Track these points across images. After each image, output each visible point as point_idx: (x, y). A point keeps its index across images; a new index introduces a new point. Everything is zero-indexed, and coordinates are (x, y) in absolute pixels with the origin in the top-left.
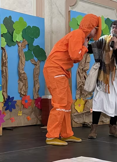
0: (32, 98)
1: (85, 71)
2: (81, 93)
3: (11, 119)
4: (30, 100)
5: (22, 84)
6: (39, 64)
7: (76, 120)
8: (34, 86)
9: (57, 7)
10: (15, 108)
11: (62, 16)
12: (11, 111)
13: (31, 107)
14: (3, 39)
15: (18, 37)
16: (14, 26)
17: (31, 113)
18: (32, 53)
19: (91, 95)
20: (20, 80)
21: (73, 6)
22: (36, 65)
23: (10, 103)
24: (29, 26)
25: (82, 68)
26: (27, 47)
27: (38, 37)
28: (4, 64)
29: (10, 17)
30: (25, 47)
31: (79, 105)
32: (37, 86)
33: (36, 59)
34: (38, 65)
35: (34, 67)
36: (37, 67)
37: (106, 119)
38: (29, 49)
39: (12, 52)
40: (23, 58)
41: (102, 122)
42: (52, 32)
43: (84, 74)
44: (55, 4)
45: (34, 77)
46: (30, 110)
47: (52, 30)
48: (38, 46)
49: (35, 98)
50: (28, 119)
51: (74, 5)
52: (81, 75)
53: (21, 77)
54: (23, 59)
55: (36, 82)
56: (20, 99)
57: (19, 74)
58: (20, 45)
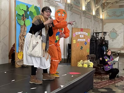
1: (24, 36)
2: (21, 48)
7: (18, 64)
25: (22, 34)
31: (20, 55)
43: (23, 37)
52: (22, 38)
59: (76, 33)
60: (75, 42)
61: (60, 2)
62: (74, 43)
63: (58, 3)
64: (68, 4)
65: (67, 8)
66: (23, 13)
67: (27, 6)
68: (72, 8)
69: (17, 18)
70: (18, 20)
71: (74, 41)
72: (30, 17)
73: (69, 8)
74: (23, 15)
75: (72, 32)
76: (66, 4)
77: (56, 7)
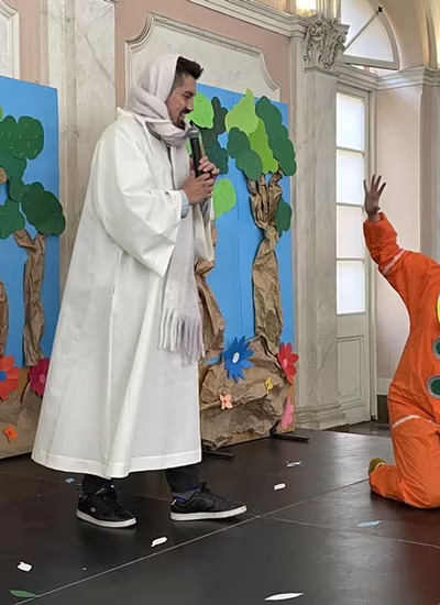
0: (18, 363)
1: (201, 275)
4: (13, 370)
6: (43, 245)
8: (28, 322)
9: (92, 48)
11: (108, 76)
13: (15, 393)
17: (19, 413)
18: (20, 210)
19: (219, 351)
21: (137, 40)
22: (34, 250)
24: (10, 117)
26: (3, 190)
27: (37, 154)
32: (37, 322)
33: (31, 229)
34: (39, 252)
35: (24, 257)
36: (36, 257)
37: (261, 423)
38: (9, 197)
41: (251, 431)
42: (76, 133)
44: (83, 38)
45: (28, 293)
46: (16, 404)
47: (76, 127)
48: (37, 185)
49: (30, 364)
50: (8, 435)
51: (138, 38)
55: (33, 309)
61: (393, 66)
63: (380, 72)
67: (215, 102)
72: (231, 162)
76: (428, 73)
77: (371, 94)
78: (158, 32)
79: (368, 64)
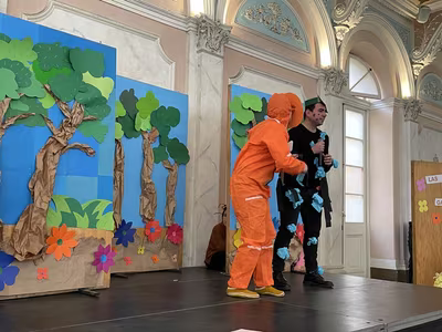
0: (162, 225)
3: (125, 259)
4: (158, 228)
5: (146, 201)
6: (176, 168)
8: (167, 204)
9: (210, 79)
10: (132, 241)
11: (217, 92)
12: (126, 245)
14: (119, 126)
15: (144, 124)
16: (138, 106)
17: (161, 250)
18: (166, 150)
20: (144, 194)
21: (235, 77)
22: (172, 170)
23: (125, 233)
24: (163, 107)
26: (158, 140)
27: (176, 125)
28: (118, 167)
29: (132, 90)
30: (154, 140)
32: (172, 206)
33: (170, 159)
34: (175, 171)
35: (167, 173)
36: (173, 174)
38: (161, 144)
39: (133, 147)
40: (150, 159)
42: (200, 118)
44: (205, 74)
45: (168, 190)
46: (159, 245)
47: (199, 115)
48: (176, 140)
49: (167, 225)
50: (154, 260)
53: (146, 190)
54: (151, 161)
55: (170, 199)
56: (143, 225)
57: (143, 185)
58: (146, 136)
59: (429, 180)
60: (426, 209)
61: (378, 97)
62: (421, 210)
63: (372, 101)
64: (406, 102)
65: (402, 112)
66: (251, 117)
67: (264, 99)
68: (419, 111)
69: (232, 131)
70: (236, 138)
71: (420, 203)
73: (410, 114)
74: (251, 122)
75: (412, 174)
76: (396, 100)
77: (367, 111)
78: (246, 74)
79: (365, 96)
